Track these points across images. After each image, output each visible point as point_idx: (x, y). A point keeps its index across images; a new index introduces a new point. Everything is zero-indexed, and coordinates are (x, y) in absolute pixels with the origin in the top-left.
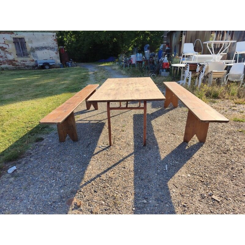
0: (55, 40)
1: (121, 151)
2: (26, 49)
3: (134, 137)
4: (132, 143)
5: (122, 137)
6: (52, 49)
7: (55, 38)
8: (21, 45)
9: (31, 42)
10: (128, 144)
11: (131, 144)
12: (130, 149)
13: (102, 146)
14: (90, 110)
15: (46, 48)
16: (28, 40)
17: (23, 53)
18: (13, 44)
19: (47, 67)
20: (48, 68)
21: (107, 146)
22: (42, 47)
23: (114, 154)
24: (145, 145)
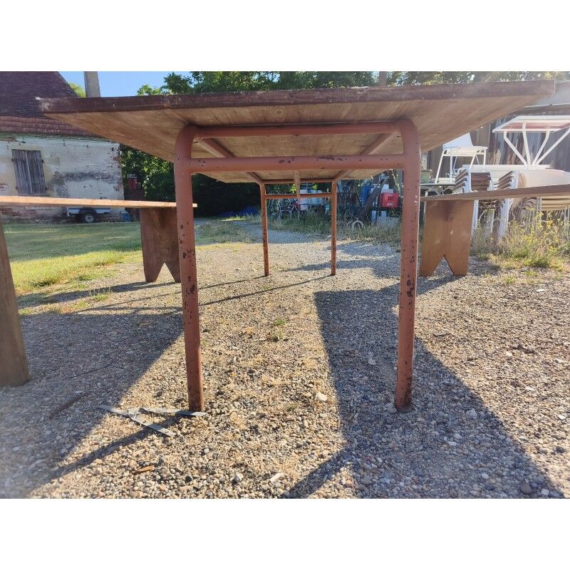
0: (115, 159)
1: (256, 442)
2: (43, 176)
3: (332, 363)
4: (324, 393)
5: (265, 364)
6: (106, 178)
7: (116, 155)
8: (31, 167)
9: (57, 161)
10: (299, 397)
11: (323, 397)
12: (315, 427)
13: (143, 411)
14: (154, 283)
15: (91, 176)
16: (49, 156)
17: (34, 185)
18: (12, 163)
19: (89, 218)
20: (92, 219)
21: (172, 410)
22: (82, 174)
23: (203, 469)
24: (405, 404)
